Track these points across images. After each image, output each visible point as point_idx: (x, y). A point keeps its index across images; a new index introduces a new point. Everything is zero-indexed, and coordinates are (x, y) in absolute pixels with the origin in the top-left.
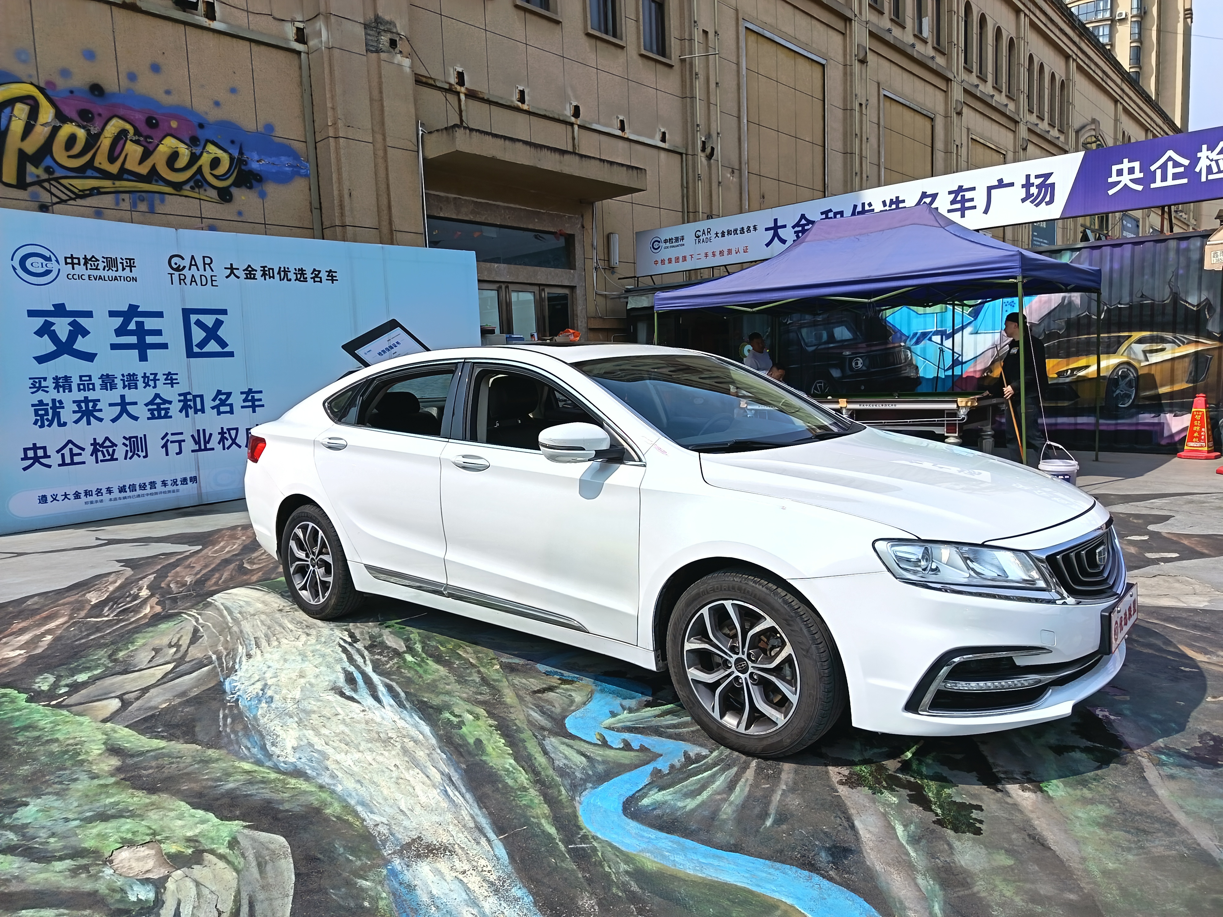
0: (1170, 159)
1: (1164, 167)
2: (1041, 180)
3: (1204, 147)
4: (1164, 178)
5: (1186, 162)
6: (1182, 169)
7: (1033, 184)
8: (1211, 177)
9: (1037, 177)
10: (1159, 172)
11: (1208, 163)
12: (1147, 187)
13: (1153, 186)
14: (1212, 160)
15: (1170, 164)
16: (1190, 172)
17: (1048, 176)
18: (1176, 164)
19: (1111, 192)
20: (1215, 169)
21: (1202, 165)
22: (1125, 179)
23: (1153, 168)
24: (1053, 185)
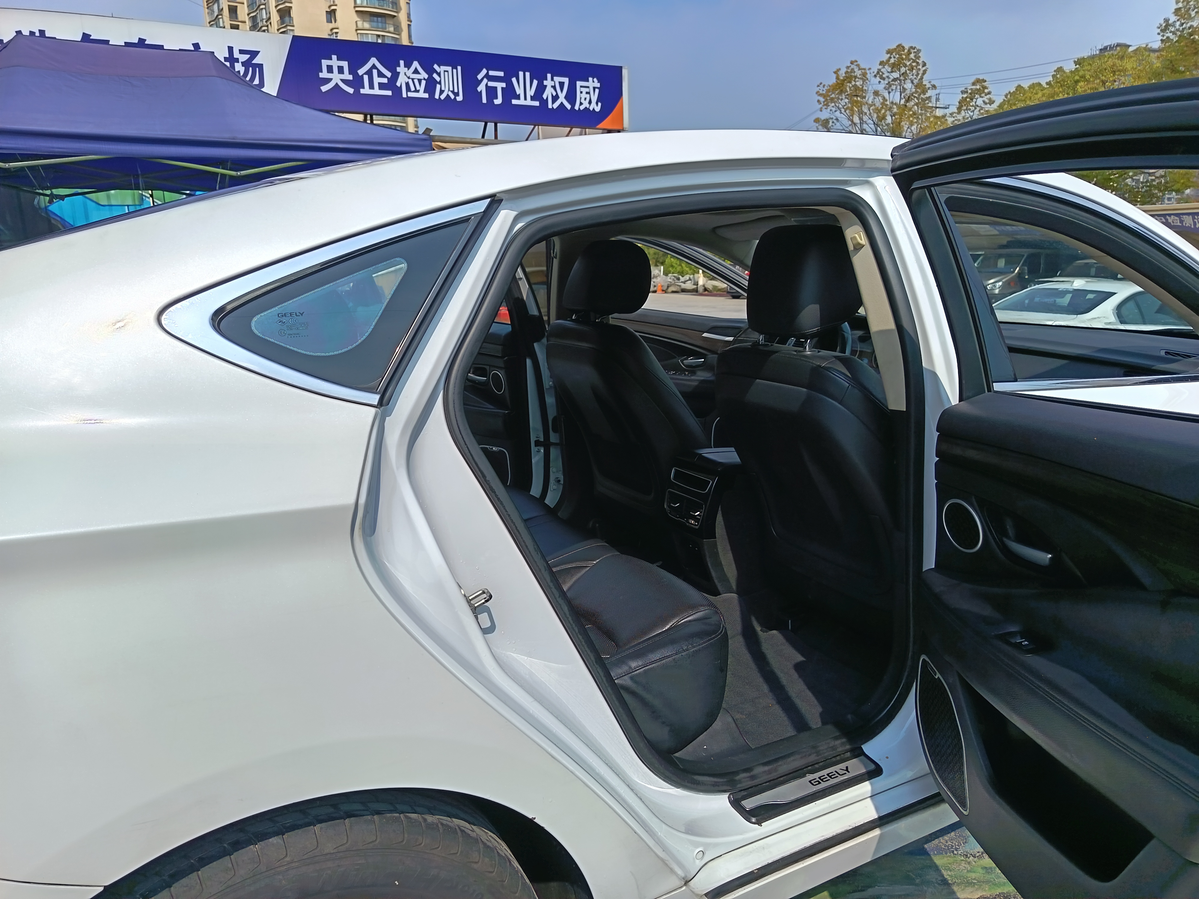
0: (374, 67)
1: (369, 73)
2: (247, 56)
3: (402, 63)
4: (371, 87)
5: (389, 74)
6: (385, 81)
7: (237, 60)
8: (410, 94)
9: (242, 52)
10: (366, 78)
11: (407, 80)
12: (357, 91)
13: (362, 91)
14: (409, 78)
15: (375, 72)
16: (391, 84)
17: (254, 54)
18: (381, 75)
19: (324, 88)
20: (413, 89)
21: (401, 81)
22: (336, 78)
23: (361, 72)
24: (261, 66)
